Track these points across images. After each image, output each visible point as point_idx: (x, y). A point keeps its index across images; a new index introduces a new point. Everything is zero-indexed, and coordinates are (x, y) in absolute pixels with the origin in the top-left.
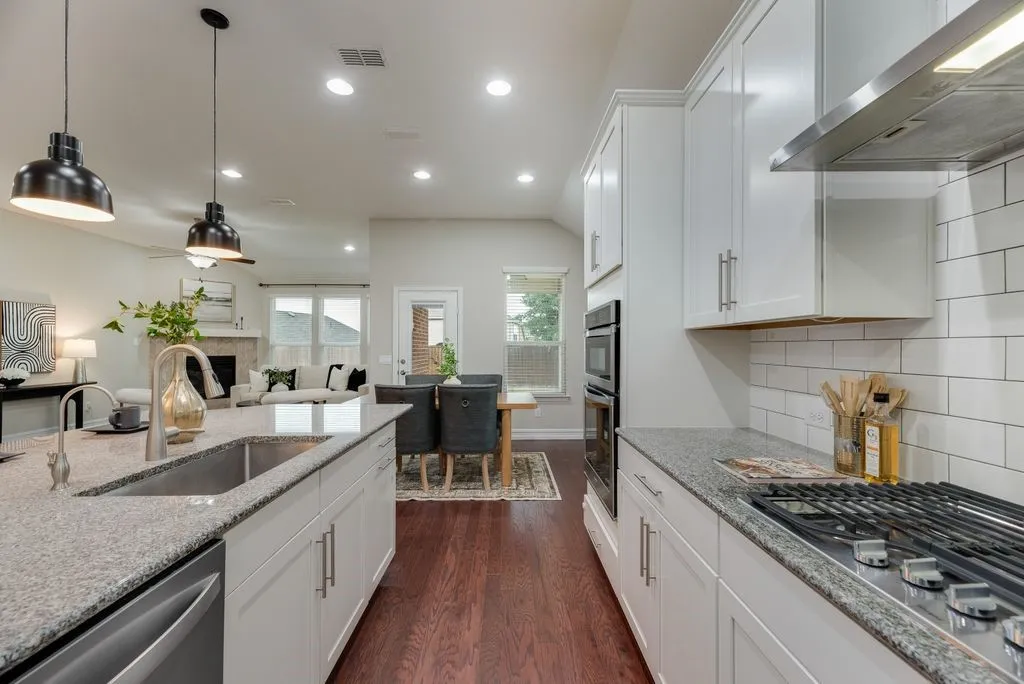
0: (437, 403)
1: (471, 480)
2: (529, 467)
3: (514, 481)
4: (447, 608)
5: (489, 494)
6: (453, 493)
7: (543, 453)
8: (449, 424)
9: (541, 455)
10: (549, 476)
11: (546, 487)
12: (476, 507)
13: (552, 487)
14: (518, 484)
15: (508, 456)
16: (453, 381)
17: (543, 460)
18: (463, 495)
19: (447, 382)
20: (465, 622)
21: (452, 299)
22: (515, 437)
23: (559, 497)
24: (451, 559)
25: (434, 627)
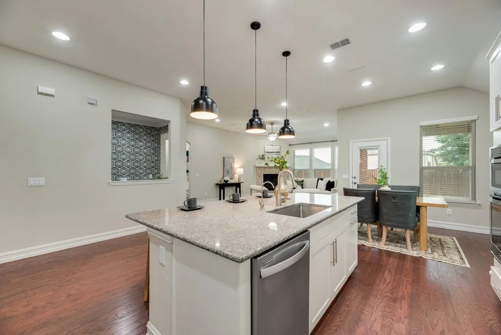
0: (377, 198)
1: (398, 242)
2: (441, 244)
3: (429, 249)
4: (387, 296)
5: (411, 251)
6: (387, 247)
7: (454, 238)
8: (384, 210)
9: (453, 239)
10: (459, 252)
11: (456, 257)
12: (402, 257)
13: (462, 259)
14: (433, 252)
15: (424, 235)
16: (386, 188)
17: (454, 242)
18: (392, 248)
19: (382, 189)
20: (398, 305)
21: (384, 145)
22: (429, 225)
23: (468, 266)
24: (387, 276)
25: (380, 301)
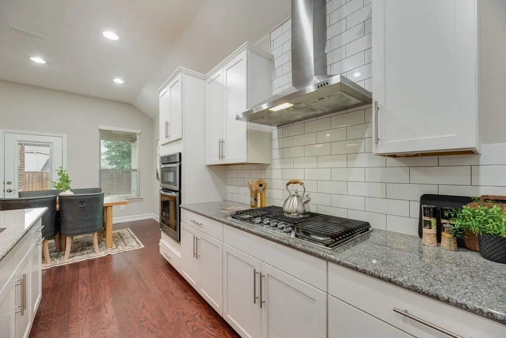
0: (58, 206)
1: (83, 250)
2: (121, 237)
3: (114, 245)
4: (89, 310)
5: (99, 253)
6: (71, 259)
7: (128, 228)
8: (68, 217)
9: (127, 230)
10: (134, 238)
11: (134, 244)
12: (91, 262)
13: (138, 243)
14: (117, 246)
16: (68, 193)
17: (129, 232)
18: (79, 258)
19: (62, 194)
20: (103, 310)
21: (59, 143)
22: (114, 222)
23: (143, 246)
24: (83, 289)
25: (83, 321)
